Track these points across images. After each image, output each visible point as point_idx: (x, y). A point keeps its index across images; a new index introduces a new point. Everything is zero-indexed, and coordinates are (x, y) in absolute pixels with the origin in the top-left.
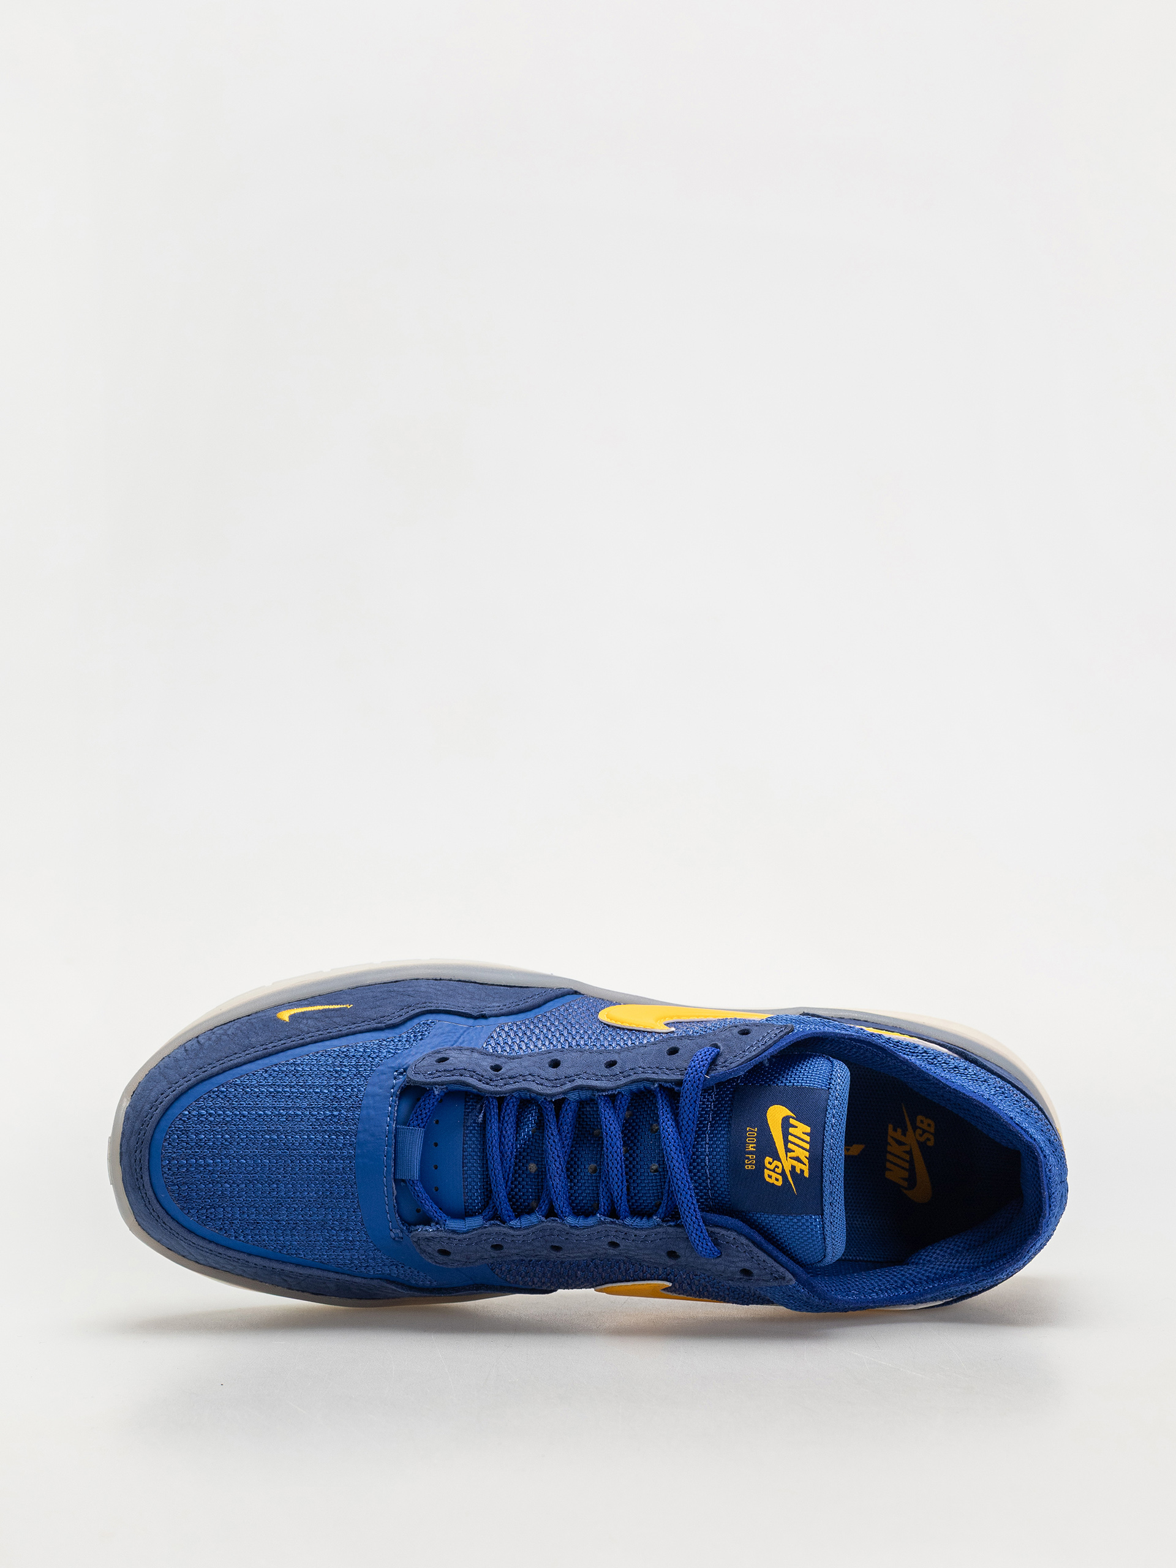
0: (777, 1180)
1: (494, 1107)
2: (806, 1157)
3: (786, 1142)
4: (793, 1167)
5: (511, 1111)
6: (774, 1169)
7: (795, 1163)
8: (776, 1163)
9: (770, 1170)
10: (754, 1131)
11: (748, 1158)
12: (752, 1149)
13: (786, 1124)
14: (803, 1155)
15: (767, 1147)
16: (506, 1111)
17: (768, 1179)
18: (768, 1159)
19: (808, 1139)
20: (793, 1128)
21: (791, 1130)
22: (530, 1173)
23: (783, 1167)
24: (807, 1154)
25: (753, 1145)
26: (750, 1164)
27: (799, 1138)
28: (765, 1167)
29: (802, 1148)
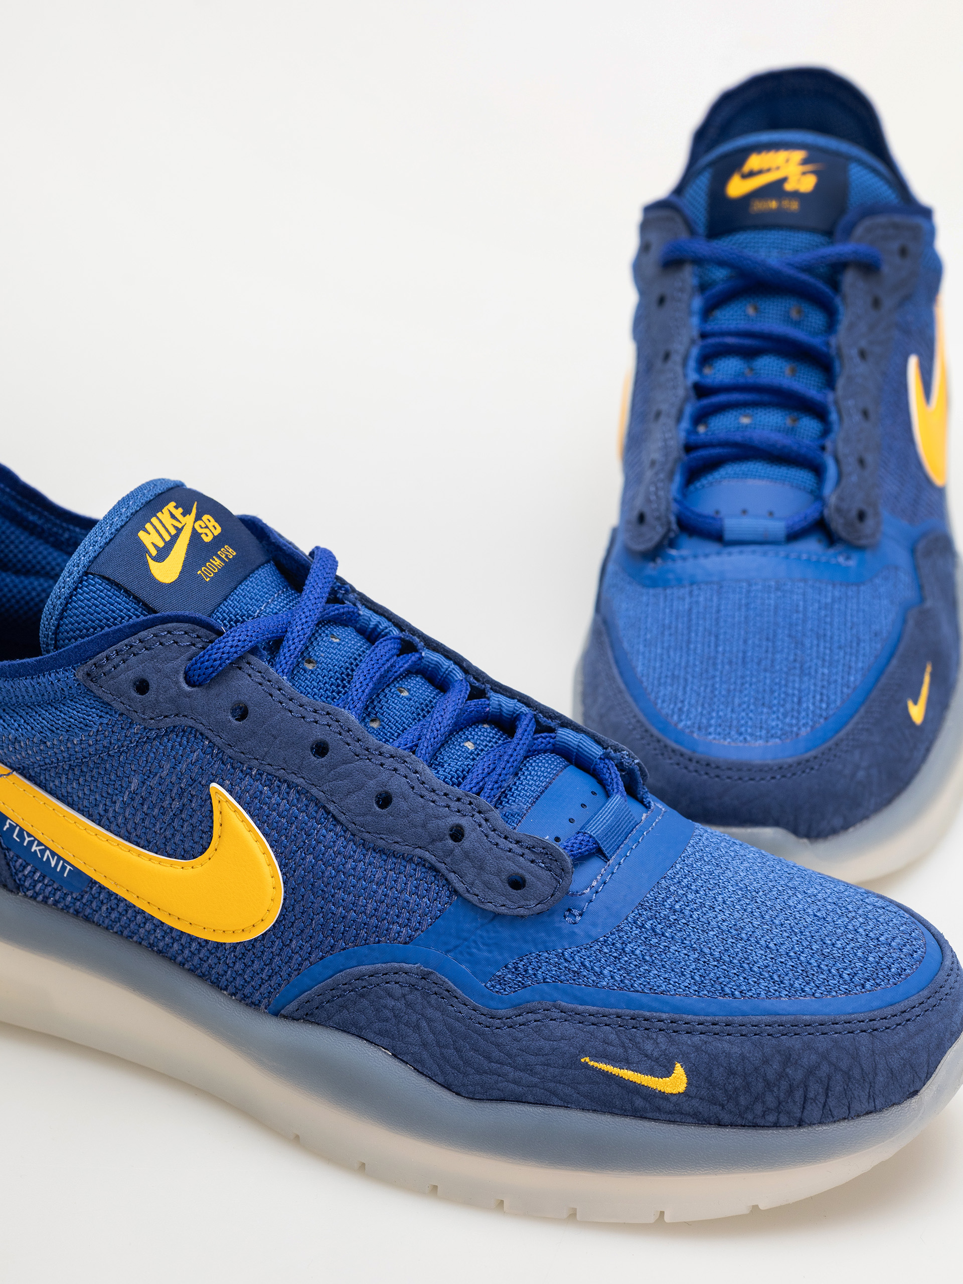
3: (174, 538)
4: (184, 514)
6: (205, 528)
7: (180, 517)
8: (200, 530)
9: (211, 531)
10: (203, 572)
11: (226, 556)
12: (216, 559)
13: (163, 554)
14: (164, 515)
15: (200, 550)
18: (207, 539)
19: (149, 526)
20: (158, 544)
21: (161, 545)
23: (194, 523)
24: (160, 515)
25: (214, 562)
26: (228, 552)
27: (157, 531)
28: (215, 537)
29: (161, 522)
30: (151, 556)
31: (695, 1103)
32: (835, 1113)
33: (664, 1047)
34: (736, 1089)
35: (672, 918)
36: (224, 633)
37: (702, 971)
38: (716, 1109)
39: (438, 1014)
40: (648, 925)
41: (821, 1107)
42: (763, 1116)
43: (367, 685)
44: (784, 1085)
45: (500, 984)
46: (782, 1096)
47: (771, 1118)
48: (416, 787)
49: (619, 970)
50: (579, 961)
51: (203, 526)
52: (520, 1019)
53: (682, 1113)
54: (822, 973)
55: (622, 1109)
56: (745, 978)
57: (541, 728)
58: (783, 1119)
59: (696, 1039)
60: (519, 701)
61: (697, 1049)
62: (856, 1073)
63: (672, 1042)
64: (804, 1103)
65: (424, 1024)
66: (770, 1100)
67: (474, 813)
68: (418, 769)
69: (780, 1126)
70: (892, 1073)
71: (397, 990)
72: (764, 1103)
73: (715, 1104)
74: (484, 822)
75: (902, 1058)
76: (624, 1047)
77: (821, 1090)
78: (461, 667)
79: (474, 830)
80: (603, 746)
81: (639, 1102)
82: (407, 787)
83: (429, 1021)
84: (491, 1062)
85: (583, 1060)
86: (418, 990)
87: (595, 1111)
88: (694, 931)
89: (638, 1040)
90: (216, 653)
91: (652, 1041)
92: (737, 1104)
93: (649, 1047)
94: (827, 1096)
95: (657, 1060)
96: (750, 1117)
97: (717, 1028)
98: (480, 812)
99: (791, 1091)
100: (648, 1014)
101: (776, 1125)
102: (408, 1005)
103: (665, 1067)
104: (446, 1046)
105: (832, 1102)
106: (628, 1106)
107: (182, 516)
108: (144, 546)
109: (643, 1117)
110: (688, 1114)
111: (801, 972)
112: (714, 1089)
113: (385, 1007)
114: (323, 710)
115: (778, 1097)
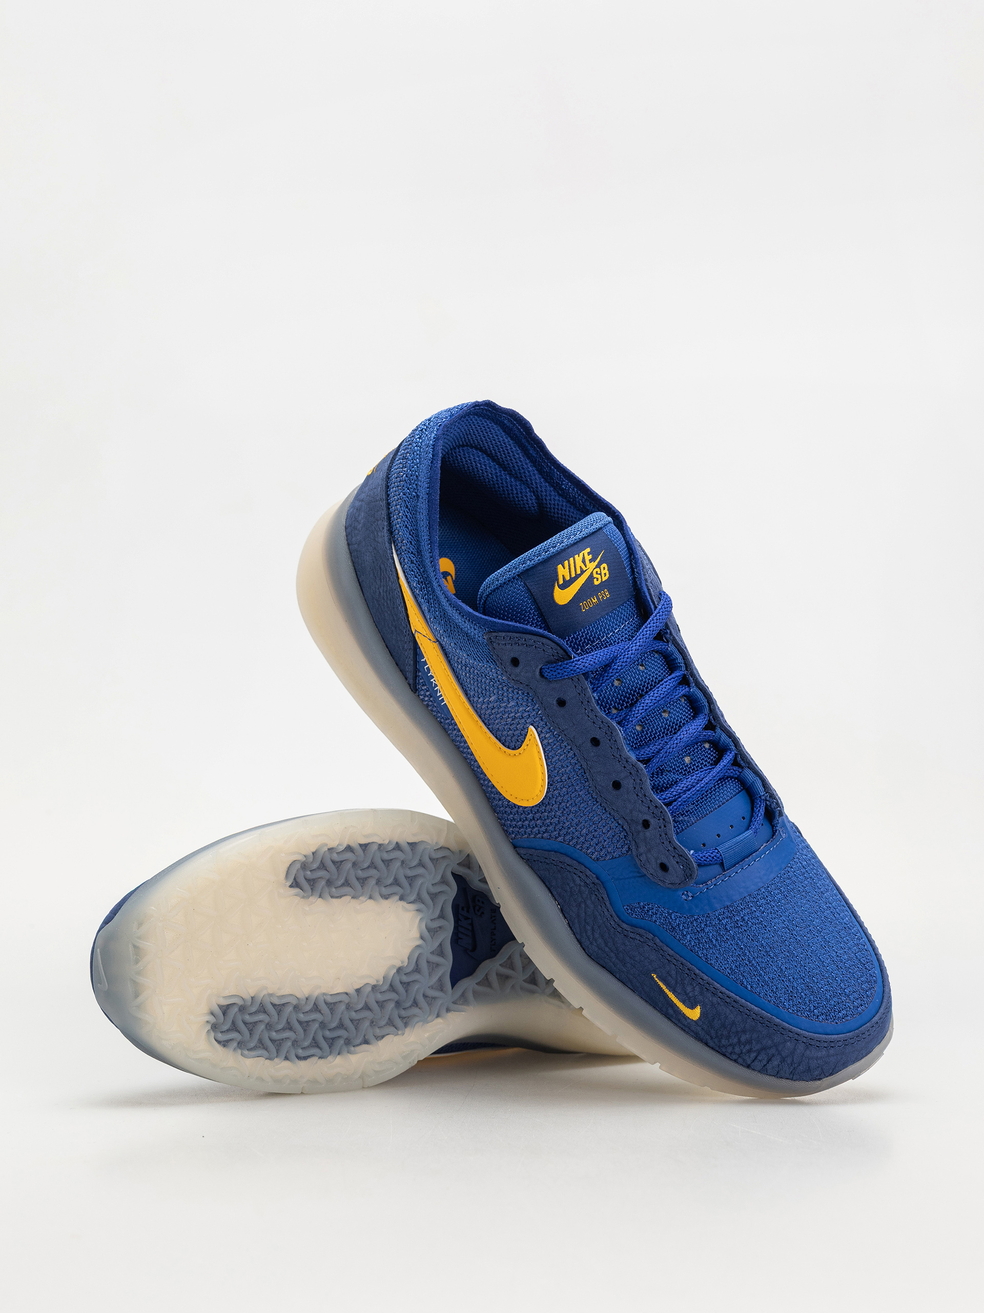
0: (604, 568)
1: (674, 806)
2: (579, 556)
3: (578, 576)
4: (591, 561)
5: (668, 794)
6: (599, 574)
7: (587, 562)
8: (595, 575)
9: (601, 577)
10: (583, 605)
11: (602, 598)
12: (595, 598)
13: (566, 585)
15: (589, 589)
16: (670, 798)
17: (608, 575)
18: (596, 583)
19: (566, 563)
20: (566, 577)
21: (568, 578)
22: (692, 759)
23: (595, 568)
24: (576, 556)
25: (593, 600)
26: (605, 595)
27: (570, 569)
28: (602, 582)
29: (575, 563)
30: (558, 583)
31: (699, 1029)
32: (769, 1071)
33: (696, 994)
34: (722, 1035)
35: (740, 923)
36: (572, 659)
37: (738, 963)
38: (708, 1037)
39: (592, 906)
40: (724, 922)
41: (763, 1065)
42: (731, 1054)
43: (641, 714)
44: (748, 1047)
45: (631, 910)
46: (744, 1051)
47: (734, 1057)
48: (637, 788)
49: (695, 939)
50: (678, 923)
51: (599, 572)
52: (632, 935)
53: (690, 1029)
54: (800, 998)
55: (661, 1009)
56: (758, 980)
57: (735, 763)
58: (740, 1060)
59: (715, 999)
60: (732, 740)
61: (713, 1005)
62: (789, 1060)
63: (701, 993)
64: (755, 1059)
65: (583, 906)
66: (737, 1050)
67: (661, 819)
68: (642, 779)
69: (737, 1062)
70: (809, 1068)
71: (578, 881)
72: (733, 1048)
73: (709, 1035)
74: (663, 827)
75: (818, 1064)
76: (676, 981)
77: (766, 1058)
78: (710, 706)
79: (655, 829)
80: (765, 790)
81: (671, 1011)
82: (632, 786)
83: (586, 906)
84: (606, 946)
85: (652, 975)
86: (588, 887)
87: (646, 1001)
88: (747, 937)
89: (685, 982)
90: (561, 670)
91: (692, 987)
92: (720, 1041)
93: (689, 989)
94: (768, 1063)
95: (689, 998)
96: (724, 1050)
97: (728, 1000)
98: (664, 819)
99: (750, 1051)
100: (697, 971)
101: (735, 1061)
102: (580, 891)
103: (692, 1003)
104: (588, 924)
105: (769, 1066)
106: (664, 1009)
107: (589, 562)
108: (557, 576)
109: (669, 1019)
110: (693, 1031)
111: (790, 992)
112: (711, 1028)
113: (568, 884)
114: (606, 723)
115: (742, 1050)
